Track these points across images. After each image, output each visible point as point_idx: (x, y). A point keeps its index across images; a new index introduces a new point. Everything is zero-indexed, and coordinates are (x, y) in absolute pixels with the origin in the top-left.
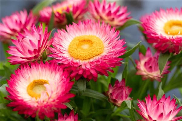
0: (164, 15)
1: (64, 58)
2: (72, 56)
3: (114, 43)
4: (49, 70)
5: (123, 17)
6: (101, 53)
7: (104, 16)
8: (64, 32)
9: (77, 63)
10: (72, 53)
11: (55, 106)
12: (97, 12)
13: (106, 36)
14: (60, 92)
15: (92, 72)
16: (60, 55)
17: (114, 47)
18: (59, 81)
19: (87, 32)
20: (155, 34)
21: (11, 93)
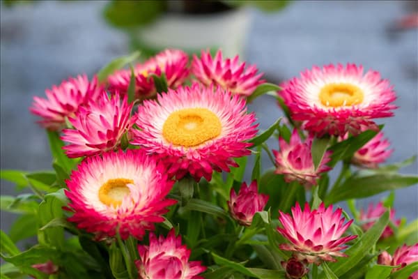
0: (318, 75)
1: (157, 144)
2: (169, 142)
3: (237, 118)
4: (134, 163)
5: (250, 81)
6: (216, 136)
7: (219, 79)
8: (154, 104)
9: (179, 152)
10: (170, 136)
11: (145, 219)
12: (208, 73)
13: (224, 109)
14: (154, 196)
15: (203, 165)
16: (150, 140)
17: (237, 126)
18: (151, 179)
19: (193, 104)
20: (305, 105)
21: (73, 199)
